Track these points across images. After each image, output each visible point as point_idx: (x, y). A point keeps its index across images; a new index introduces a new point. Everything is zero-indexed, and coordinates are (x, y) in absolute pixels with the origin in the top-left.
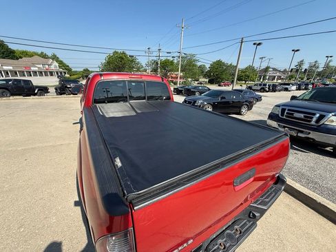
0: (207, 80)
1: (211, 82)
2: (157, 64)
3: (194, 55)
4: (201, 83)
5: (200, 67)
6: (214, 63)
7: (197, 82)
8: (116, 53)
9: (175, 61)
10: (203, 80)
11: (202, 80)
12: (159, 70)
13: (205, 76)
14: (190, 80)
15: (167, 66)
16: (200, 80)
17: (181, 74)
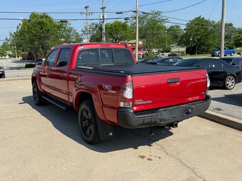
0: (184, 49)
1: (190, 51)
2: (101, 29)
3: (158, 13)
4: (174, 55)
5: (171, 29)
6: (192, 22)
7: (166, 54)
8: (33, 15)
9: (129, 24)
10: (177, 50)
11: (175, 49)
12: (104, 39)
13: (180, 44)
14: (155, 51)
15: (117, 31)
16: (173, 50)
17: (141, 43)
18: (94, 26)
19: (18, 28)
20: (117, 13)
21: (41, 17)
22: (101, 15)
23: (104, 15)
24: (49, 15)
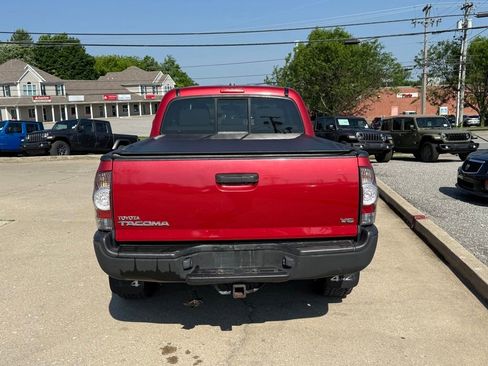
8: (316, 34)
18: (441, 49)
19: (287, 60)
20: (478, 16)
21: (331, 36)
22: (460, 23)
23: (467, 21)
24: (345, 31)
